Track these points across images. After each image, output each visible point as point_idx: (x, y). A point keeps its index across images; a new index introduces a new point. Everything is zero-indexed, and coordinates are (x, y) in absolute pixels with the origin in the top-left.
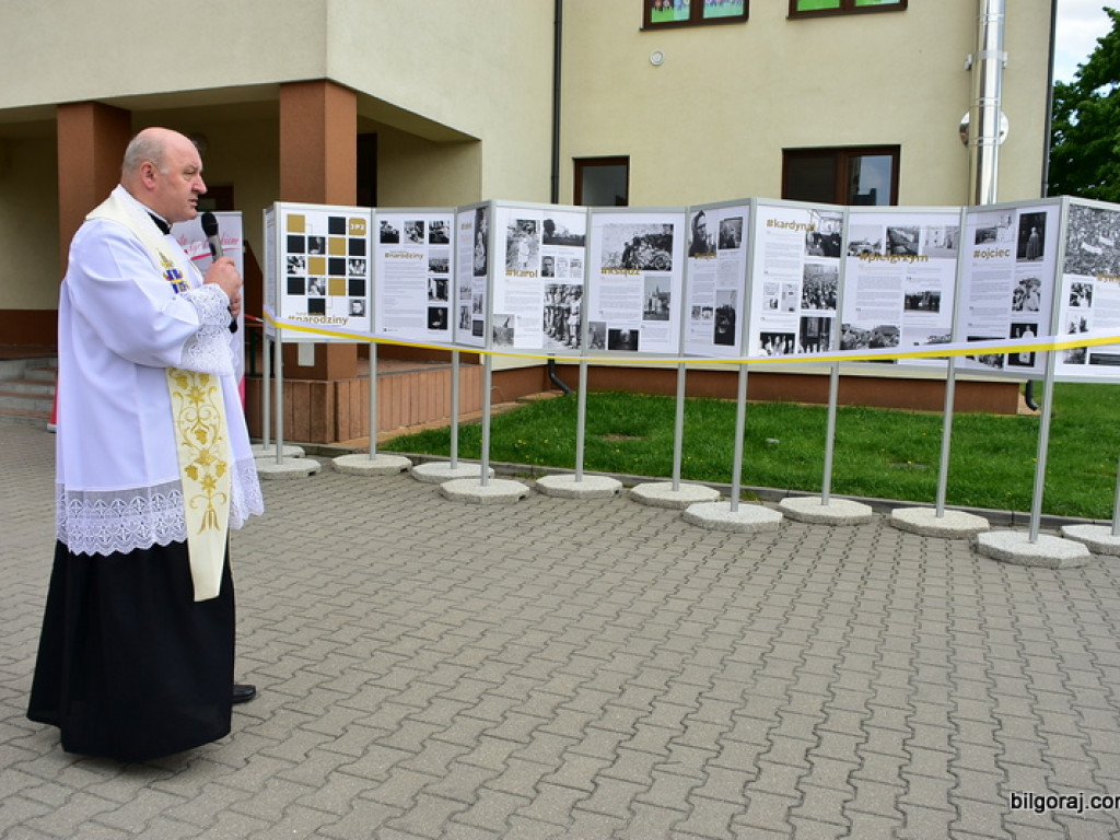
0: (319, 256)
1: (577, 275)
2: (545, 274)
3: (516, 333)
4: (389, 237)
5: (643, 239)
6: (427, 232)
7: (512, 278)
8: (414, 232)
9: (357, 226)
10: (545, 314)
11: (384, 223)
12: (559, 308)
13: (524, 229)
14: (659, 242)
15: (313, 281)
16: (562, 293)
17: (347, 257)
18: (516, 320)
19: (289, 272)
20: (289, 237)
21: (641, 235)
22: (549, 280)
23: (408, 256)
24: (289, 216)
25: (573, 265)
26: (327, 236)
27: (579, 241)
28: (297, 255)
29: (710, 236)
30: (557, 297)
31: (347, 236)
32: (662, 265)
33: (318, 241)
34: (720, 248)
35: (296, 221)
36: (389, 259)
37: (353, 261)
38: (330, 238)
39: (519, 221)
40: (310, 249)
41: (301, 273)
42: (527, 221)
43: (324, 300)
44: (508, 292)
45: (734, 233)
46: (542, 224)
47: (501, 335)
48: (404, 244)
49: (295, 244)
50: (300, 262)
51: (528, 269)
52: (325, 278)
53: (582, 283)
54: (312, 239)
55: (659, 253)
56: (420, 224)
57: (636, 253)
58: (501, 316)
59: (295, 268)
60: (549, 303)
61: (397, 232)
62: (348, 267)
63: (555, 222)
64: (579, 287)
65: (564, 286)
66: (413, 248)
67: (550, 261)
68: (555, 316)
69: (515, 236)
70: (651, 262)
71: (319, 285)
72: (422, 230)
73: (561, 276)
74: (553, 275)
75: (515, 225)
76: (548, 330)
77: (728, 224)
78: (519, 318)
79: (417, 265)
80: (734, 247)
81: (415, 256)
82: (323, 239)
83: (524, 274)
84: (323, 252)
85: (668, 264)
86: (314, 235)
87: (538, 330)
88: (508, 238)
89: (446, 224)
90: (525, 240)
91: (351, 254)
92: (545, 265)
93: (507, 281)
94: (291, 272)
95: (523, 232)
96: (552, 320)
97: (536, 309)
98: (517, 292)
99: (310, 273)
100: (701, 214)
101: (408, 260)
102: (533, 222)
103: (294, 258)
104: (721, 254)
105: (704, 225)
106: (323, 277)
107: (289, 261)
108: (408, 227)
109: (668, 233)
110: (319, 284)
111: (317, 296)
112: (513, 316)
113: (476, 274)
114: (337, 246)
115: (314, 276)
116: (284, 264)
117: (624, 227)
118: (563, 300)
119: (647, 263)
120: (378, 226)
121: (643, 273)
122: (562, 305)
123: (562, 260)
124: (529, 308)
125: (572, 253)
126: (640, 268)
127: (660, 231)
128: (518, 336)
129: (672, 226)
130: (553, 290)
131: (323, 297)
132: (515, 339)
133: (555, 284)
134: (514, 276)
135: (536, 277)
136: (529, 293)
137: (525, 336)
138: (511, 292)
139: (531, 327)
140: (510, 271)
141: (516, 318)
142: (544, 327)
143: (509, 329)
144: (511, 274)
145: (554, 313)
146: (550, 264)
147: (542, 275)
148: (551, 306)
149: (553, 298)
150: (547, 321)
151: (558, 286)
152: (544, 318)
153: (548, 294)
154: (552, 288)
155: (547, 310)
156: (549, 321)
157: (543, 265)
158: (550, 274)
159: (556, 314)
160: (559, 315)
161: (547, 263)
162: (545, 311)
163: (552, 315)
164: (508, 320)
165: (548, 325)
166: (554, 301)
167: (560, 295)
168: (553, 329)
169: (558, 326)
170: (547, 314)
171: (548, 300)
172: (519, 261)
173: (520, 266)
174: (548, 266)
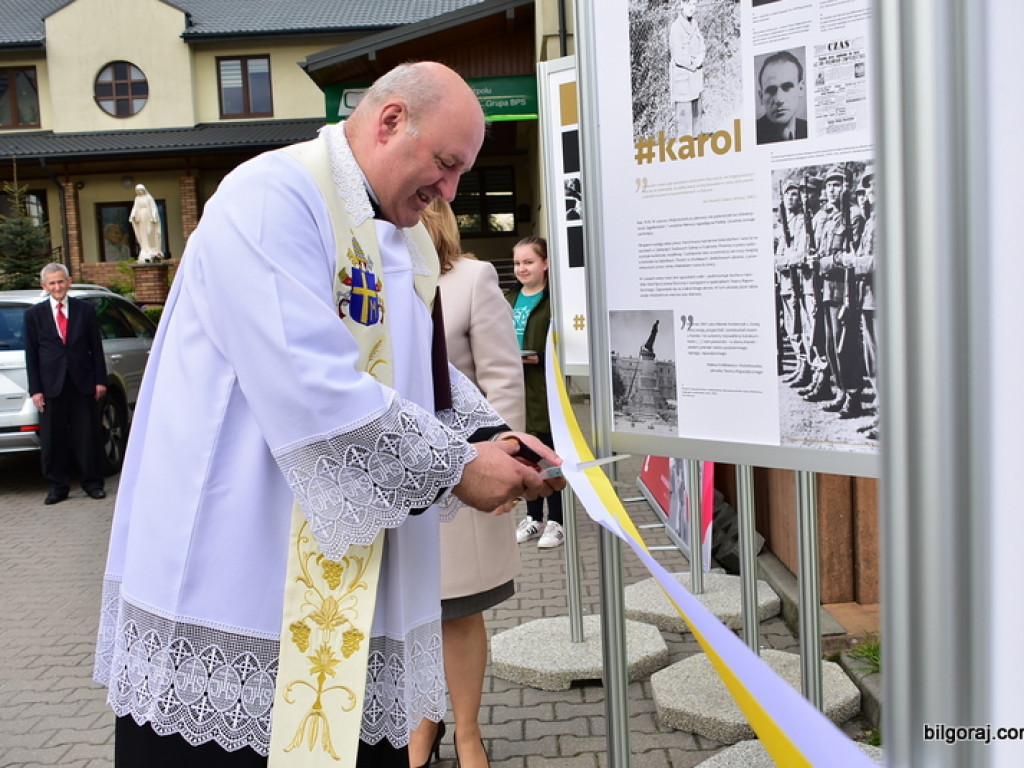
2: (769, 130)
7: (660, 170)
10: (780, 301)
12: (836, 273)
16: (845, 203)
18: (680, 335)
19: (568, 217)
20: (564, 136)
22: (790, 155)
30: (826, 224)
44: (647, 227)
47: (638, 387)
51: (708, 125)
58: (629, 317)
59: (578, 206)
60: (795, 255)
68: (822, 309)
73: (833, 127)
74: (802, 131)
76: (799, 369)
78: (688, 321)
83: (694, 146)
87: (757, 369)
92: (768, 92)
93: (642, 183)
96: (809, 332)
97: (747, 282)
107: (569, 191)
112: (670, 314)
118: (850, 236)
122: (847, 258)
124: (722, 281)
128: (688, 393)
130: (806, 195)
132: (682, 404)
133: (812, 170)
134: (662, 159)
135: (738, 148)
136: (720, 220)
137: (714, 392)
138: (660, 225)
139: (733, 357)
140: (648, 143)
141: (678, 323)
142: (780, 357)
143: (658, 364)
144: (650, 156)
145: (818, 295)
146: (787, 86)
147: (761, 140)
148: (804, 267)
149: (810, 231)
150: (790, 329)
151: (829, 174)
152: (779, 317)
153: (790, 216)
154: (801, 188)
155: (787, 285)
156: (798, 329)
157: (760, 95)
158: (792, 129)
159: (826, 298)
160: (838, 303)
161: (778, 82)
162: (778, 289)
163: (810, 302)
164: (655, 331)
165: (796, 346)
166: (812, 244)
167: (836, 214)
168: (819, 364)
169: (839, 350)
170: (791, 302)
171: (789, 240)
172: (673, 100)
173: (678, 117)
174: (781, 95)
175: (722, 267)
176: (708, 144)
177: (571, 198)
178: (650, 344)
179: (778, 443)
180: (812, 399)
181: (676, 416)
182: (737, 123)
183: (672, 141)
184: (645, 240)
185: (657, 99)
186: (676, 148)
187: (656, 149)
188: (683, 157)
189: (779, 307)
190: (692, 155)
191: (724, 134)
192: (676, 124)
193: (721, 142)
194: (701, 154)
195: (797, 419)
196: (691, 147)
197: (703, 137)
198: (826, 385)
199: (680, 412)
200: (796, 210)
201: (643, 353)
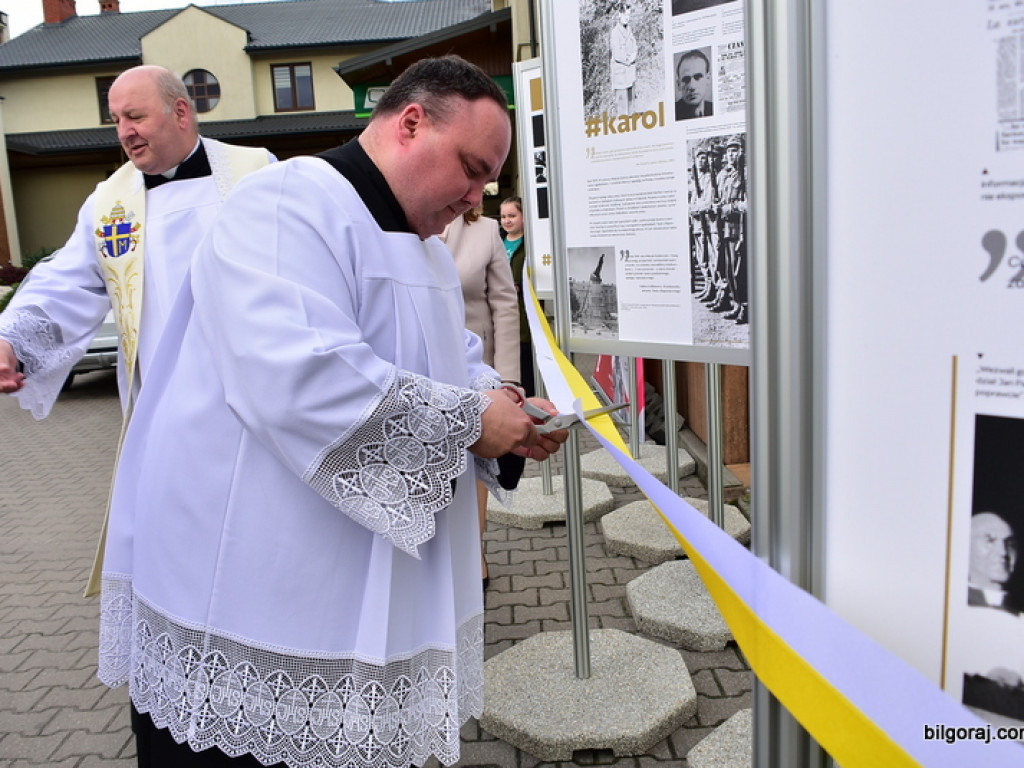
2: (685, 110)
3: (622, 297)
7: (604, 141)
10: (693, 238)
18: (620, 264)
19: (538, 180)
20: (534, 119)
22: (700, 129)
30: (727, 180)
44: (595, 185)
47: (589, 304)
51: (640, 106)
58: (581, 252)
59: (544, 172)
60: (704, 203)
67: (696, 66)
69: (597, 14)
73: (732, 107)
74: (709, 110)
76: (707, 289)
78: (626, 254)
83: (629, 122)
87: (676, 289)
92: (684, 81)
93: (591, 151)
96: (714, 261)
97: (668, 225)
98: (616, 181)
103: (543, 154)
107: (538, 161)
112: (612, 249)
124: (649, 224)
128: (625, 307)
130: (712, 158)
132: (622, 316)
133: (716, 140)
134: (606, 133)
135: (662, 124)
136: (648, 177)
137: (645, 306)
138: (603, 182)
139: (659, 280)
140: (596, 120)
141: (618, 255)
142: (693, 280)
143: (604, 286)
144: (597, 131)
145: (721, 233)
146: (698, 76)
147: (679, 117)
148: (711, 212)
149: (715, 185)
150: (700, 259)
151: (729, 143)
152: (692, 250)
153: (700, 174)
154: (708, 154)
155: (698, 226)
156: (706, 258)
157: (678, 83)
158: (701, 108)
159: (727, 235)
160: (735, 239)
161: (691, 73)
162: (692, 229)
163: (715, 238)
164: (601, 262)
165: (704, 271)
166: (716, 195)
167: (734, 172)
168: (722, 284)
169: (736, 274)
170: (701, 239)
171: (700, 192)
172: (614, 86)
173: (617, 101)
174: (694, 83)
175: (650, 213)
176: (639, 121)
177: (539, 166)
178: (597, 272)
179: (691, 344)
180: (717, 310)
181: (616, 326)
182: (661, 104)
183: (613, 119)
184: (594, 194)
185: (602, 87)
186: (616, 124)
187: (601, 125)
188: (621, 131)
189: (692, 243)
190: (628, 129)
191: (652, 113)
192: (615, 106)
193: (649, 120)
194: (634, 128)
195: (705, 325)
196: (627, 124)
197: (636, 116)
198: (726, 299)
199: (621, 322)
200: (704, 170)
201: (592, 279)
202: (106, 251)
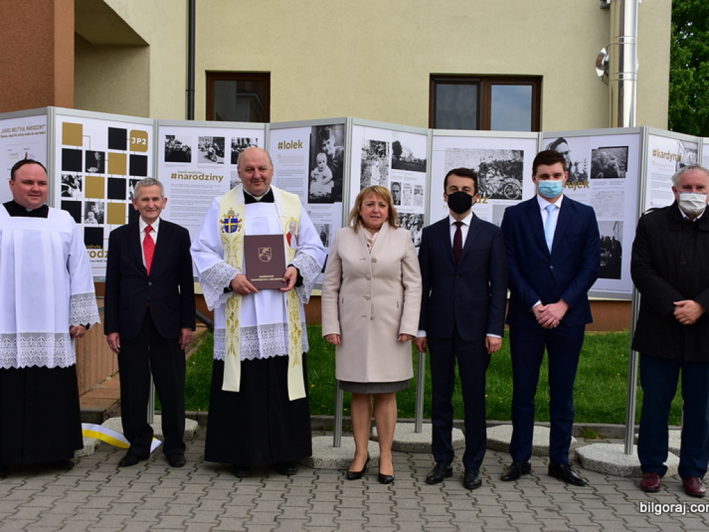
0: (98, 175)
1: (419, 203)
4: (177, 154)
5: (490, 165)
6: (228, 150)
8: (211, 149)
9: (139, 140)
11: (170, 137)
13: (376, 151)
14: (509, 168)
15: (90, 206)
17: (128, 177)
19: (64, 195)
20: (64, 151)
21: (488, 161)
23: (202, 177)
24: (64, 124)
25: (417, 192)
26: (107, 151)
27: (420, 166)
28: (73, 174)
29: (576, 164)
31: (128, 152)
32: (511, 193)
33: (97, 157)
34: (592, 177)
35: (73, 132)
36: (176, 181)
37: (134, 182)
38: (109, 153)
39: (372, 142)
40: (88, 167)
41: (77, 195)
42: (379, 142)
43: (102, 229)
45: (616, 163)
46: (391, 146)
48: (197, 163)
49: (71, 160)
50: (76, 182)
52: (104, 202)
53: (422, 212)
54: (90, 154)
55: (509, 180)
56: (220, 141)
57: (483, 180)
59: (70, 190)
61: (189, 149)
62: (129, 189)
63: (402, 144)
64: (421, 216)
65: (409, 215)
66: (210, 168)
67: (397, 188)
69: (368, 158)
70: (500, 190)
71: (97, 211)
72: (223, 147)
74: (400, 203)
75: (368, 146)
77: (605, 153)
79: (214, 188)
80: (617, 177)
81: (213, 178)
82: (102, 154)
84: (102, 171)
85: (518, 192)
86: (92, 150)
88: (363, 160)
89: (253, 142)
90: (377, 163)
91: (131, 174)
94: (66, 194)
95: (375, 155)
99: (86, 197)
100: (561, 140)
101: (204, 182)
102: (384, 143)
103: (70, 177)
104: (594, 184)
105: (566, 153)
106: (102, 200)
107: (64, 181)
108: (203, 143)
109: (518, 159)
110: (97, 209)
111: (96, 225)
113: (310, 201)
114: (117, 164)
115: (92, 200)
116: (58, 184)
117: (470, 153)
119: (495, 190)
120: (162, 141)
121: (491, 202)
123: (408, 187)
125: (416, 179)
126: (487, 196)
127: (510, 157)
129: (522, 153)
131: (101, 226)
146: (397, 191)
154: (399, 218)
157: (391, 192)
158: (397, 202)
161: (395, 189)
174: (396, 193)
177: (65, 185)
202: (224, 230)
